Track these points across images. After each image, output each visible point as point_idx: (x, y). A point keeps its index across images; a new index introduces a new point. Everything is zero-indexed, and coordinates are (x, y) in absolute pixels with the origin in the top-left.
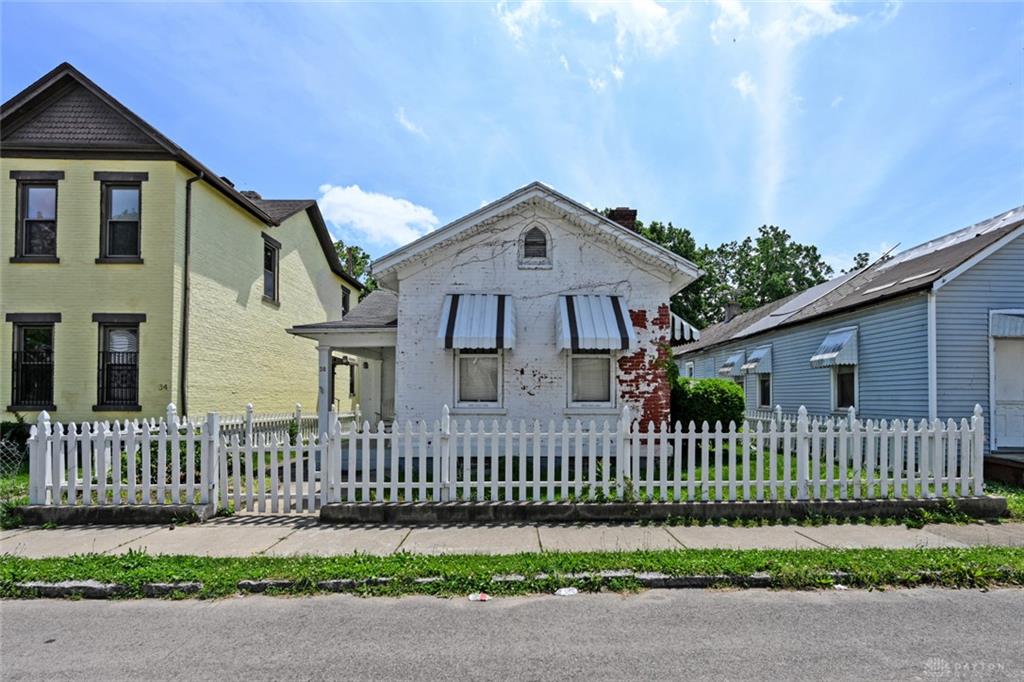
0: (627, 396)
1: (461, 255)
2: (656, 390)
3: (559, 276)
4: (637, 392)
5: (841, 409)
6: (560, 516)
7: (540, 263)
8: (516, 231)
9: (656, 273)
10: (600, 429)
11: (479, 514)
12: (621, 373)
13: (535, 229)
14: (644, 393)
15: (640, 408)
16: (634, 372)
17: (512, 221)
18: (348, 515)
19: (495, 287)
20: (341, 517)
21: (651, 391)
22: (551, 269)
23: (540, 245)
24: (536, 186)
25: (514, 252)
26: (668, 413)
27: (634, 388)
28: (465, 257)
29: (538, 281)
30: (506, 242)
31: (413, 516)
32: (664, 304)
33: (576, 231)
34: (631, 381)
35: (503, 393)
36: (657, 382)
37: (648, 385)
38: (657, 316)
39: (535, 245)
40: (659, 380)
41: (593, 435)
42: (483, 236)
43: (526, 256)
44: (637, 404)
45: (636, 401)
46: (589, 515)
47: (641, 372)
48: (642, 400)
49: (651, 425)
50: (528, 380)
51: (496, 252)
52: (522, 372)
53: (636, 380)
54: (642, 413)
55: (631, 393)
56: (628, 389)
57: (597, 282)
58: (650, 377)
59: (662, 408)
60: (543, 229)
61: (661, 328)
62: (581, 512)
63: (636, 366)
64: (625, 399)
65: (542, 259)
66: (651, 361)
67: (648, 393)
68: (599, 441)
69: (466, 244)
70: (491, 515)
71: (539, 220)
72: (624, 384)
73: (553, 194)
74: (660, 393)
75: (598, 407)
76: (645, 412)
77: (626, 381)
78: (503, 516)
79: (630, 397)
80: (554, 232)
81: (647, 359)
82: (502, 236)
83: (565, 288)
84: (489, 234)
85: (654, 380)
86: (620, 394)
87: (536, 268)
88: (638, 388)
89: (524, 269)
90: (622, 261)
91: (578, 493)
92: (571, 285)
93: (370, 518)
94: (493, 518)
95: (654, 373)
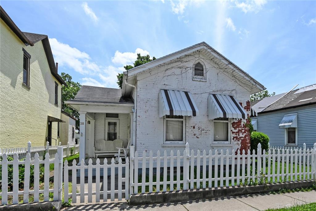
0: (235, 139)
1: (167, 71)
2: (245, 136)
3: (209, 85)
4: (238, 137)
5: (289, 144)
6: (240, 192)
7: (201, 79)
8: (191, 64)
9: (246, 87)
10: (225, 153)
11: (207, 194)
12: (233, 129)
13: (199, 63)
14: (241, 137)
15: (240, 144)
16: (237, 129)
17: (190, 58)
18: (144, 200)
19: (182, 88)
20: (141, 201)
21: (244, 137)
22: (206, 82)
23: (201, 70)
24: (204, 44)
25: (191, 72)
26: (249, 146)
27: (237, 135)
28: (169, 72)
29: (200, 87)
30: (187, 68)
31: (178, 198)
32: (248, 101)
33: (216, 66)
34: (237, 132)
35: (186, 137)
36: (246, 133)
37: (243, 134)
38: (246, 105)
39: (199, 70)
40: (246, 132)
42: (178, 63)
43: (195, 75)
44: (239, 142)
45: (238, 141)
46: (251, 191)
47: (240, 128)
48: (241, 140)
49: (244, 151)
50: (196, 131)
51: (183, 72)
52: (194, 127)
53: (238, 132)
54: (240, 146)
55: (236, 137)
56: (235, 136)
57: (224, 89)
58: (243, 131)
59: (247, 144)
60: (202, 63)
61: (247, 110)
62: (248, 190)
63: (238, 126)
64: (234, 140)
65: (202, 77)
66: (244, 124)
67: (243, 138)
68: (225, 159)
69: (170, 66)
70: (212, 194)
71: (201, 59)
72: (234, 134)
73: (211, 48)
74: (247, 138)
75: (224, 144)
76: (242, 145)
77: (235, 132)
78: (218, 194)
79: (236, 139)
80: (207, 66)
81: (242, 123)
82: (186, 65)
83: (212, 91)
84: (180, 63)
85: (245, 132)
86: (232, 138)
87: (200, 81)
88: (239, 136)
89: (195, 81)
90: (233, 81)
92: (214, 90)
93: (157, 201)
95: (245, 129)
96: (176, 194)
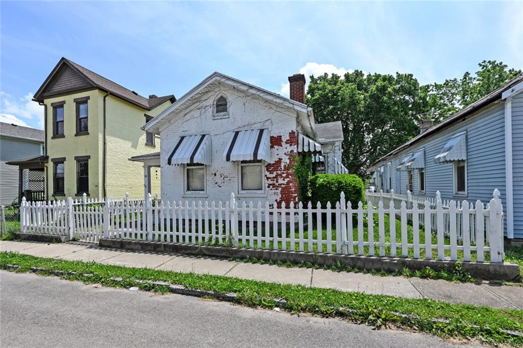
0: (271, 186)
1: (186, 116)
2: (288, 183)
3: (233, 121)
4: (277, 184)
6: (193, 252)
7: (224, 115)
8: (211, 100)
9: (287, 113)
10: (255, 206)
11: (158, 248)
12: (268, 173)
13: (222, 97)
14: (281, 184)
15: (279, 193)
16: (275, 173)
17: (210, 94)
18: (108, 244)
19: (201, 131)
20: (106, 244)
21: (285, 183)
22: (229, 118)
23: (224, 105)
24: (216, 74)
25: (210, 111)
26: (296, 197)
27: (275, 182)
28: (188, 117)
29: (222, 125)
30: (206, 106)
31: (132, 246)
32: (292, 131)
33: (241, 95)
34: (273, 178)
35: (207, 186)
36: (289, 178)
37: (284, 180)
38: (288, 138)
39: (221, 106)
40: (290, 176)
41: (251, 210)
42: (196, 105)
43: (217, 112)
44: (277, 191)
45: (277, 189)
46: (207, 253)
47: (279, 172)
48: (280, 189)
49: (283, 204)
50: (218, 179)
51: (202, 112)
52: (215, 175)
53: (276, 177)
54: (280, 196)
55: (273, 185)
56: (272, 182)
57: (253, 122)
58: (284, 175)
59: (292, 193)
60: (225, 96)
61: (291, 145)
62: (203, 251)
63: (276, 169)
64: (270, 188)
65: (225, 113)
66: (285, 166)
67: (284, 184)
68: (255, 213)
69: (188, 110)
70: (163, 248)
71: (223, 92)
72: (270, 180)
73: (224, 77)
74: (291, 184)
75: (255, 193)
76: (282, 196)
77: (270, 178)
78: (168, 250)
79: (273, 187)
80: (230, 97)
81: (283, 165)
82: (205, 103)
83: (236, 127)
84: (198, 103)
85: (287, 177)
86: (267, 185)
87: (221, 119)
88: (277, 182)
89: (215, 119)
90: (267, 108)
91: (206, 240)
92: (239, 125)
93: (116, 246)
94: (163, 250)
95: (287, 173)
96: (130, 243)
